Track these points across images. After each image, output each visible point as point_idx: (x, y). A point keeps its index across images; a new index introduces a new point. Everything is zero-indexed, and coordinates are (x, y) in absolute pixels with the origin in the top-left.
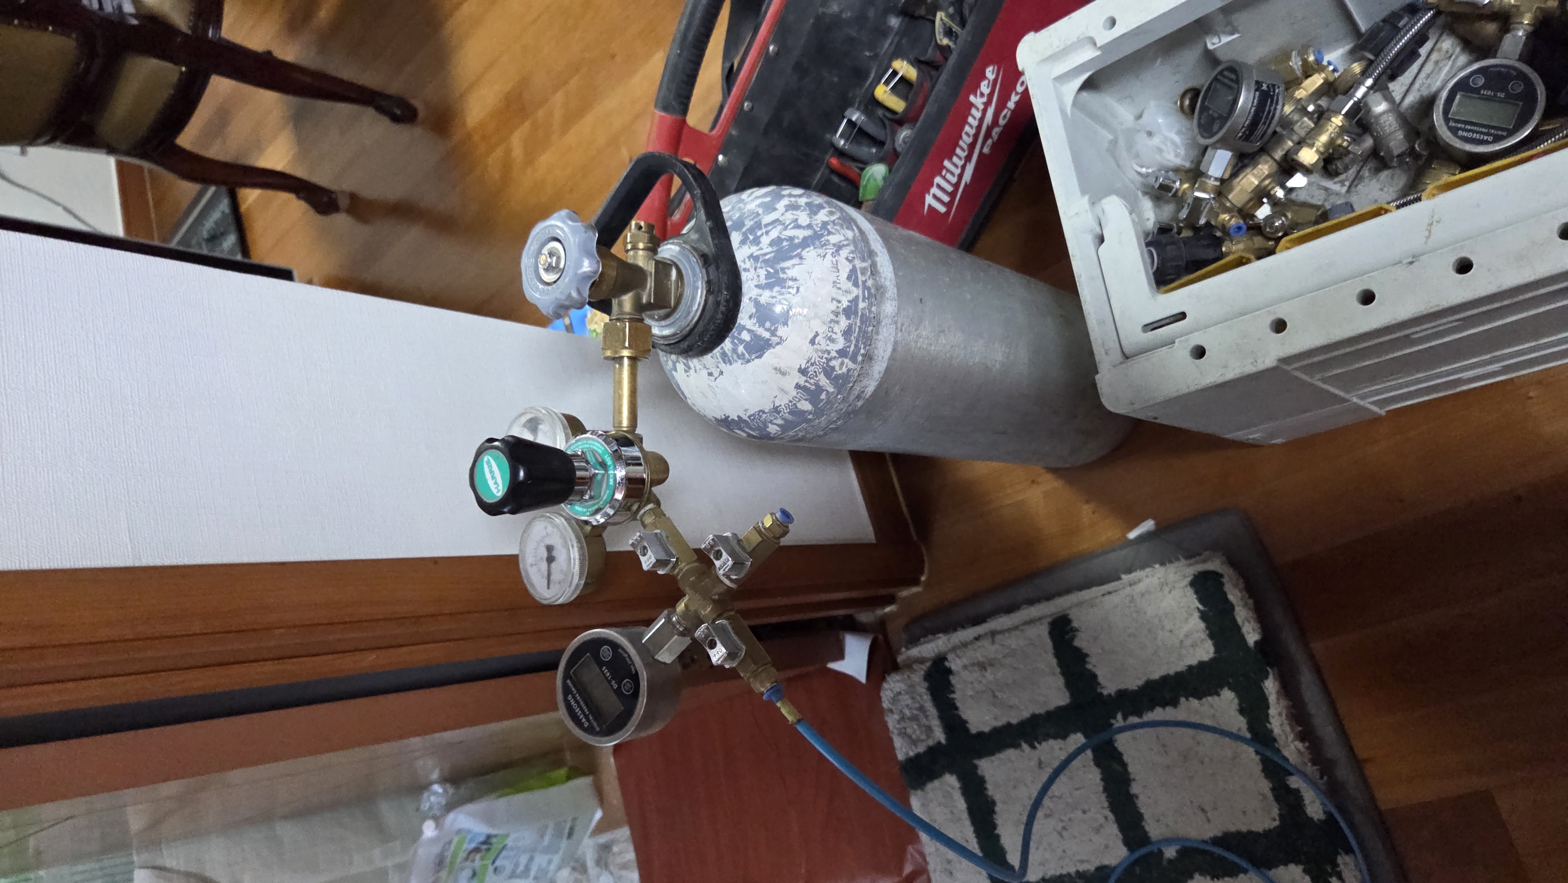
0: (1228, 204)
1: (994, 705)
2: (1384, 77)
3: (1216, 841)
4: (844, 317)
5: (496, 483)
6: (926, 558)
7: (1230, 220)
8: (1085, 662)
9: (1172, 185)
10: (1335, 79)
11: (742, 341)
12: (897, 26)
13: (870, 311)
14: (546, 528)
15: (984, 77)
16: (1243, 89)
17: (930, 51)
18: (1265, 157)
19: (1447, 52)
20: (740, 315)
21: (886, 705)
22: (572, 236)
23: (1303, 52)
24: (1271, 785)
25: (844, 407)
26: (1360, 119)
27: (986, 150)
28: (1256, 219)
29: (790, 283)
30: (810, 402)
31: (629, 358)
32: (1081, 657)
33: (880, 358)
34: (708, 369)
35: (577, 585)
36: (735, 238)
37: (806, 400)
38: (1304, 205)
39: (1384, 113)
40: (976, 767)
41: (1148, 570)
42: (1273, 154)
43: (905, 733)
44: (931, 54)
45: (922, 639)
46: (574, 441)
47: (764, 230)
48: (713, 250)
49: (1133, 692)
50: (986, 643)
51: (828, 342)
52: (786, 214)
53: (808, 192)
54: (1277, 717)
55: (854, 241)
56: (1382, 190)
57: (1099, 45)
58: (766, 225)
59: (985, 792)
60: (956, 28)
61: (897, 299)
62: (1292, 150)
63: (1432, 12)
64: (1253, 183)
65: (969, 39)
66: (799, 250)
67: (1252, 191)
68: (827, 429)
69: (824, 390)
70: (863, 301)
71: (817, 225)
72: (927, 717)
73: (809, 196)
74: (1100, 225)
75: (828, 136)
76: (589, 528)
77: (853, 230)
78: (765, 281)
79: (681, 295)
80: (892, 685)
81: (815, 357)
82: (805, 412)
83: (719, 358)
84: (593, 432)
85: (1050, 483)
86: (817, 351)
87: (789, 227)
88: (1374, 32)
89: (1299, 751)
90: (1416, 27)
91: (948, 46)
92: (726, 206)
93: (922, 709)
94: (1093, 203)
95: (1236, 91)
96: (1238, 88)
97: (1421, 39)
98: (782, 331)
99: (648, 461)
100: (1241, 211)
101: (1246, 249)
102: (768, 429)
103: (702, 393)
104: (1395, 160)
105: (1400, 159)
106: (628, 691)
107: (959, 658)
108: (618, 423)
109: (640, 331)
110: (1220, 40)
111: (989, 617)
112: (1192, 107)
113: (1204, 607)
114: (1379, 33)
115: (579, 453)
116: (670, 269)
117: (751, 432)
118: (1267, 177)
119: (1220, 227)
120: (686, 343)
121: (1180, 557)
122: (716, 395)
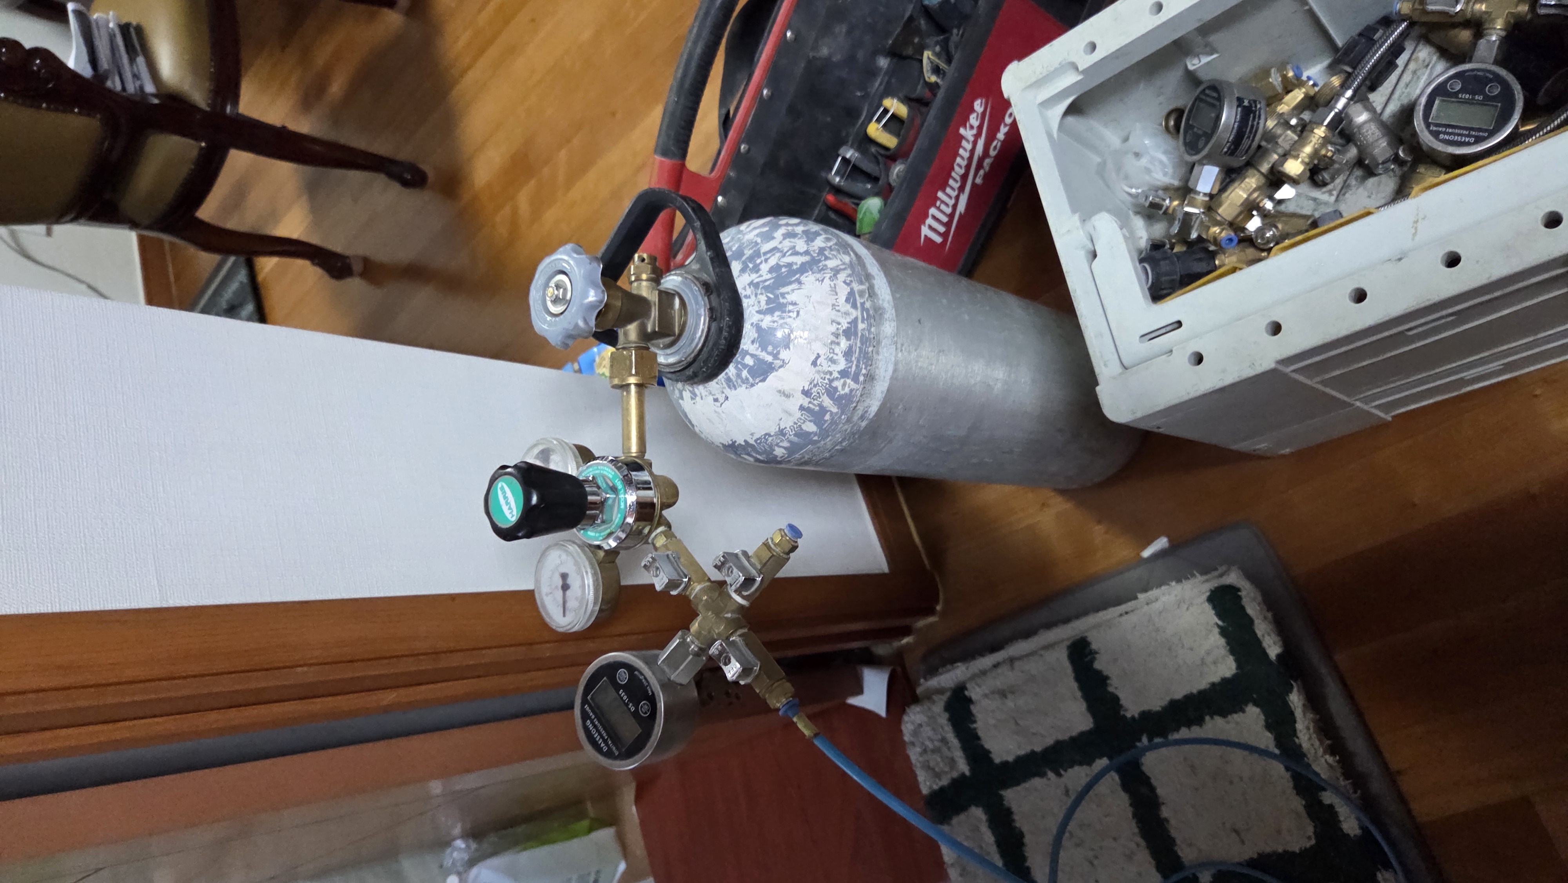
0: (1219, 218)
1: (1017, 733)
2: (1364, 88)
3: (1252, 863)
4: (844, 338)
5: (510, 508)
6: (940, 586)
7: (1221, 232)
8: (1107, 685)
9: (1161, 202)
10: (1316, 93)
11: (745, 366)
12: (886, 66)
13: (869, 332)
14: (560, 556)
15: (972, 110)
16: (1225, 106)
17: (919, 87)
18: (1251, 171)
19: (1424, 61)
20: (743, 341)
21: (907, 738)
22: (577, 267)
23: (1282, 68)
24: (1304, 802)
25: (848, 427)
26: (1342, 129)
27: (979, 181)
28: (1246, 232)
29: (791, 307)
30: (815, 423)
31: (636, 385)
32: (1102, 680)
33: (882, 378)
34: (714, 395)
35: (592, 612)
36: (735, 267)
37: (810, 421)
38: (1294, 215)
39: (1365, 122)
40: (1001, 798)
41: (1163, 588)
42: (1258, 167)
43: (928, 767)
44: (920, 91)
45: (940, 670)
46: (585, 467)
47: (763, 258)
48: (714, 278)
49: (1157, 713)
50: (1004, 670)
51: (830, 363)
52: (784, 242)
53: (805, 221)
54: (1305, 731)
55: (851, 265)
56: (1369, 197)
57: (1081, 69)
58: (765, 254)
59: (1013, 824)
60: (943, 65)
61: (895, 319)
62: (1278, 163)
63: (1406, 23)
64: (1242, 196)
65: (956, 75)
66: (797, 276)
67: (1242, 204)
68: (833, 451)
69: (827, 411)
70: (863, 322)
71: (814, 251)
72: (949, 748)
73: (806, 225)
74: (1092, 241)
75: (823, 174)
76: (601, 554)
77: (850, 255)
78: (765, 307)
79: (685, 323)
80: (913, 717)
81: (818, 378)
82: (810, 433)
83: (724, 383)
84: (602, 458)
85: (1060, 505)
86: (818, 372)
87: (788, 254)
88: (1351, 46)
89: (1331, 766)
90: (1391, 39)
91: (936, 83)
92: (726, 238)
93: (944, 740)
94: (1084, 220)
95: (1218, 107)
96: (1220, 104)
97: (1396, 50)
98: (784, 354)
99: (658, 485)
100: (1231, 224)
101: (1239, 261)
102: (774, 453)
103: (708, 419)
104: (1380, 166)
105: (1385, 165)
106: (646, 713)
107: (979, 686)
108: (626, 449)
109: (646, 360)
110: (1200, 61)
111: (1007, 643)
112: (1177, 127)
113: (1223, 621)
114: (1355, 47)
115: (591, 478)
116: (674, 299)
117: (759, 457)
118: (1255, 190)
119: (1212, 240)
120: (691, 370)
121: (1195, 572)
122: (722, 420)
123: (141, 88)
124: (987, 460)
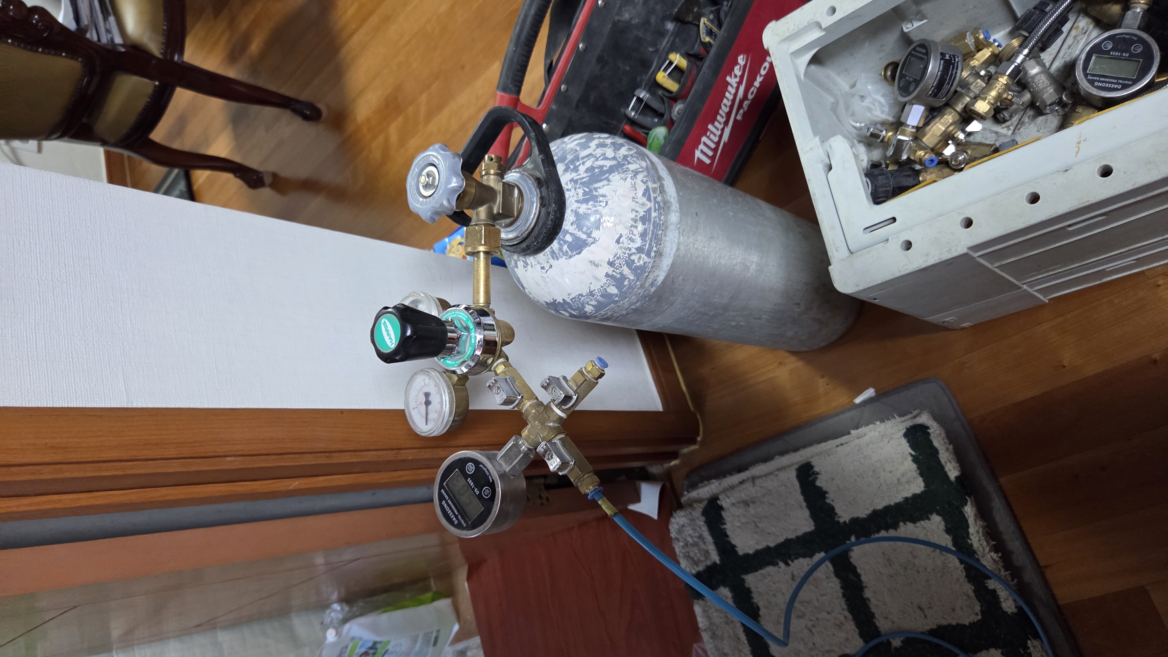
0: (923, 145)
1: (756, 533)
2: (1036, 49)
3: (932, 632)
4: (641, 222)
5: (390, 338)
6: (700, 423)
7: (925, 155)
8: (825, 498)
9: (880, 133)
10: (1000, 52)
11: (565, 242)
12: (672, 29)
13: (660, 219)
14: (424, 380)
15: (737, 63)
16: (931, 59)
17: (696, 46)
18: (949, 110)
19: (1083, 29)
20: (564, 223)
21: (673, 535)
22: (443, 161)
23: (975, 32)
24: (973, 588)
25: (641, 291)
26: (1019, 79)
27: (739, 118)
28: (943, 156)
29: (601, 199)
30: (617, 288)
31: (485, 252)
32: (822, 494)
33: (668, 255)
34: (541, 264)
35: (448, 421)
36: (560, 168)
37: (613, 285)
38: (980, 144)
39: (1036, 74)
40: (743, 580)
41: (871, 426)
42: (954, 107)
43: (689, 556)
44: (697, 49)
45: (700, 485)
46: (444, 312)
47: (581, 162)
48: (545, 176)
49: (863, 519)
50: (748, 485)
51: (629, 241)
52: (597, 150)
53: (612, 136)
54: (975, 534)
55: (647, 169)
56: (1039, 131)
57: (823, 27)
58: (583, 158)
59: (752, 600)
60: (715, 29)
61: (679, 211)
62: (970, 103)
64: (941, 129)
65: (725, 35)
66: (607, 175)
67: (940, 136)
68: (629, 309)
69: (626, 278)
70: (655, 211)
71: (620, 157)
72: (705, 543)
73: (613, 139)
74: (829, 156)
75: (622, 110)
76: (456, 378)
77: (646, 162)
78: (582, 198)
79: (522, 208)
80: (678, 520)
81: (620, 253)
82: (613, 295)
83: (549, 255)
84: (457, 306)
85: (794, 363)
86: (621, 248)
87: (599, 159)
88: (1027, 17)
89: (995, 561)
90: (1059, 11)
91: (709, 42)
92: (553, 147)
93: (701, 537)
94: (823, 142)
95: (926, 60)
96: (928, 58)
97: (1062, 20)
98: (595, 234)
99: (500, 326)
100: (932, 150)
101: (937, 177)
102: (585, 309)
103: (537, 283)
104: (1048, 108)
105: (1051, 107)
106: (487, 496)
107: (728, 497)
108: (476, 300)
109: (492, 236)
110: (913, 26)
111: (751, 466)
112: (893, 77)
113: (916, 452)
114: (1031, 17)
115: (450, 320)
116: (514, 189)
117: (572, 312)
118: (951, 125)
119: (918, 161)
120: (525, 244)
121: (895, 415)
122: (547, 283)
123: (112, 40)
124: (742, 323)
